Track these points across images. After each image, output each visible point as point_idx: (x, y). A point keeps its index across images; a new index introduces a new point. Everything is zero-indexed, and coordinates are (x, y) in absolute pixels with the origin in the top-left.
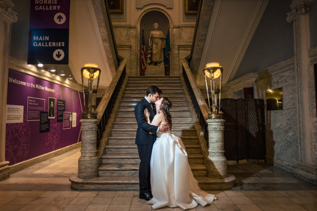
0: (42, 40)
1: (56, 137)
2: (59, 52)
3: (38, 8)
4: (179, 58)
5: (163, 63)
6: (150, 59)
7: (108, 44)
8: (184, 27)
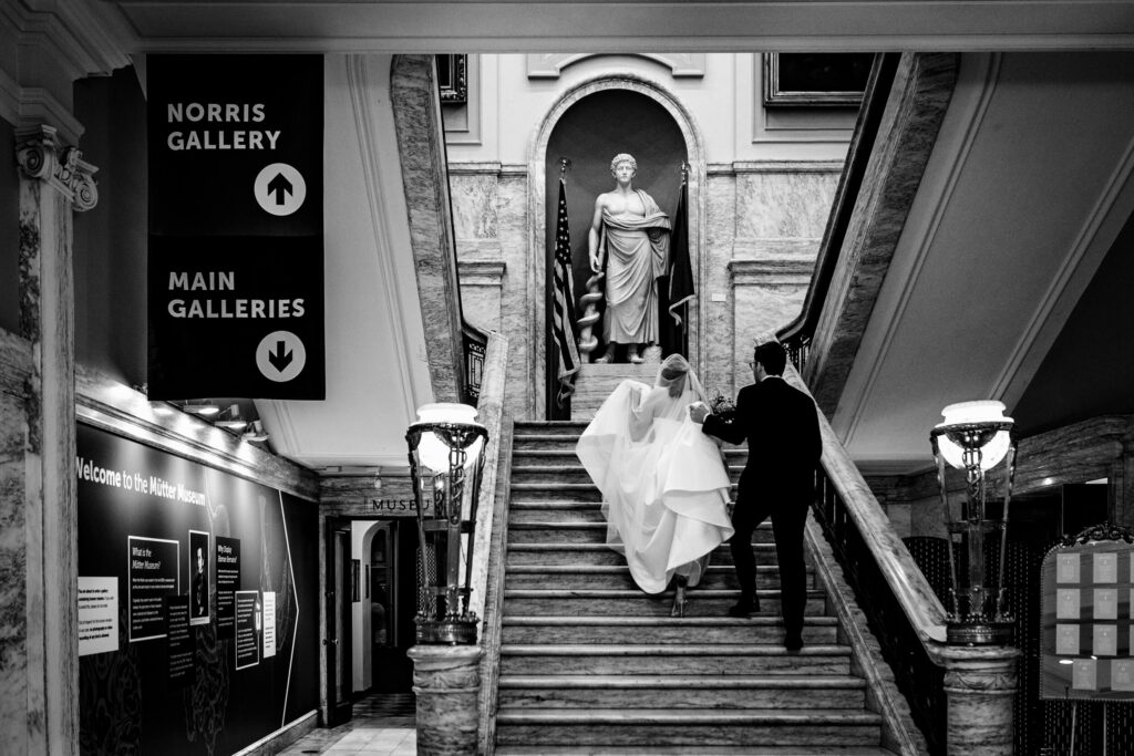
0: (204, 288)
1: (216, 705)
2: (281, 345)
3: (181, 142)
4: (734, 328)
5: (655, 352)
6: (593, 333)
7: (441, 278)
8: (760, 172)
